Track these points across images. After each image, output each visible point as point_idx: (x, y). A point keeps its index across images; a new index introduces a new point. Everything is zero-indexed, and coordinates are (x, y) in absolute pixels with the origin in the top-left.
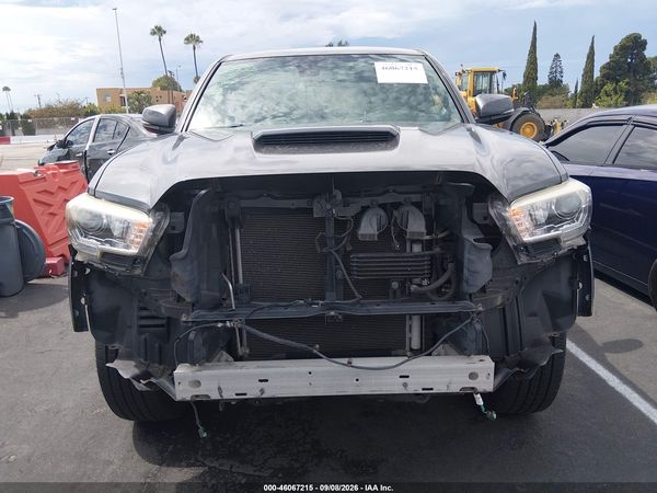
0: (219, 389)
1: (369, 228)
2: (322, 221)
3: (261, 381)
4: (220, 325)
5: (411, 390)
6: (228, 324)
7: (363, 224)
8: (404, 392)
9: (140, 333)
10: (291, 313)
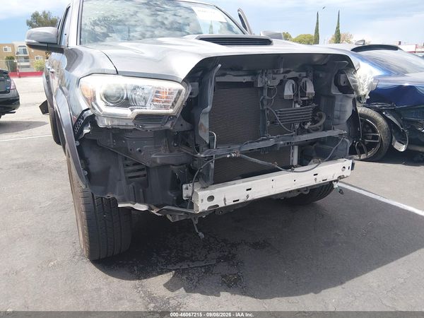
0: (225, 199)
1: (288, 91)
2: (262, 88)
3: (247, 190)
4: (228, 156)
5: (318, 182)
6: (233, 155)
7: (286, 89)
8: (315, 184)
9: (128, 183)
10: (262, 145)
